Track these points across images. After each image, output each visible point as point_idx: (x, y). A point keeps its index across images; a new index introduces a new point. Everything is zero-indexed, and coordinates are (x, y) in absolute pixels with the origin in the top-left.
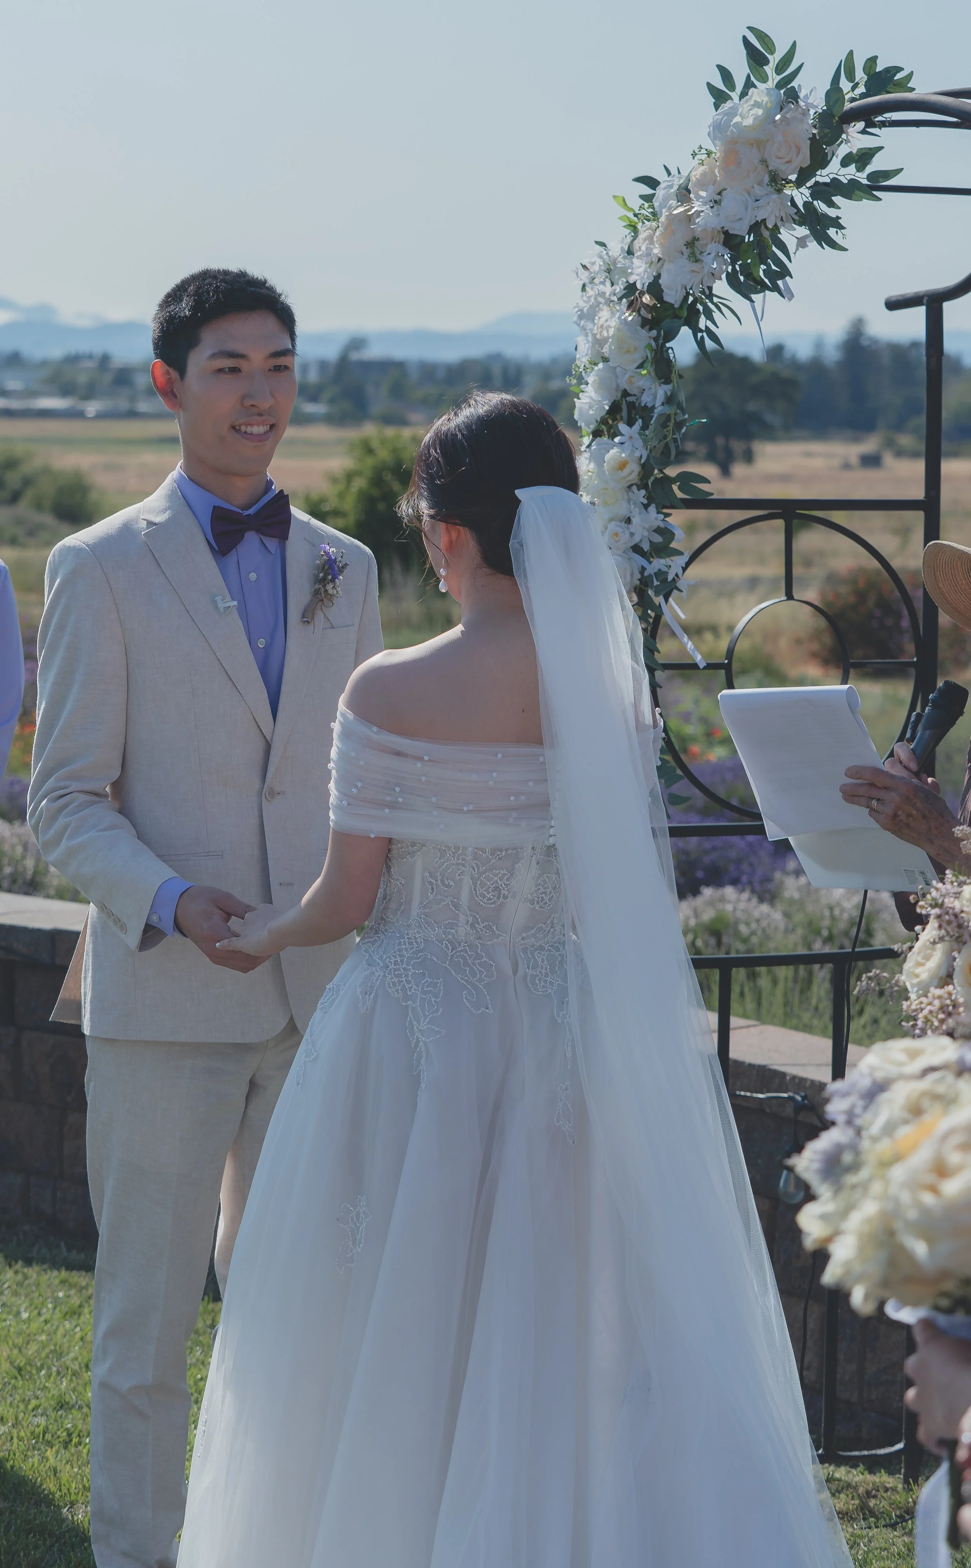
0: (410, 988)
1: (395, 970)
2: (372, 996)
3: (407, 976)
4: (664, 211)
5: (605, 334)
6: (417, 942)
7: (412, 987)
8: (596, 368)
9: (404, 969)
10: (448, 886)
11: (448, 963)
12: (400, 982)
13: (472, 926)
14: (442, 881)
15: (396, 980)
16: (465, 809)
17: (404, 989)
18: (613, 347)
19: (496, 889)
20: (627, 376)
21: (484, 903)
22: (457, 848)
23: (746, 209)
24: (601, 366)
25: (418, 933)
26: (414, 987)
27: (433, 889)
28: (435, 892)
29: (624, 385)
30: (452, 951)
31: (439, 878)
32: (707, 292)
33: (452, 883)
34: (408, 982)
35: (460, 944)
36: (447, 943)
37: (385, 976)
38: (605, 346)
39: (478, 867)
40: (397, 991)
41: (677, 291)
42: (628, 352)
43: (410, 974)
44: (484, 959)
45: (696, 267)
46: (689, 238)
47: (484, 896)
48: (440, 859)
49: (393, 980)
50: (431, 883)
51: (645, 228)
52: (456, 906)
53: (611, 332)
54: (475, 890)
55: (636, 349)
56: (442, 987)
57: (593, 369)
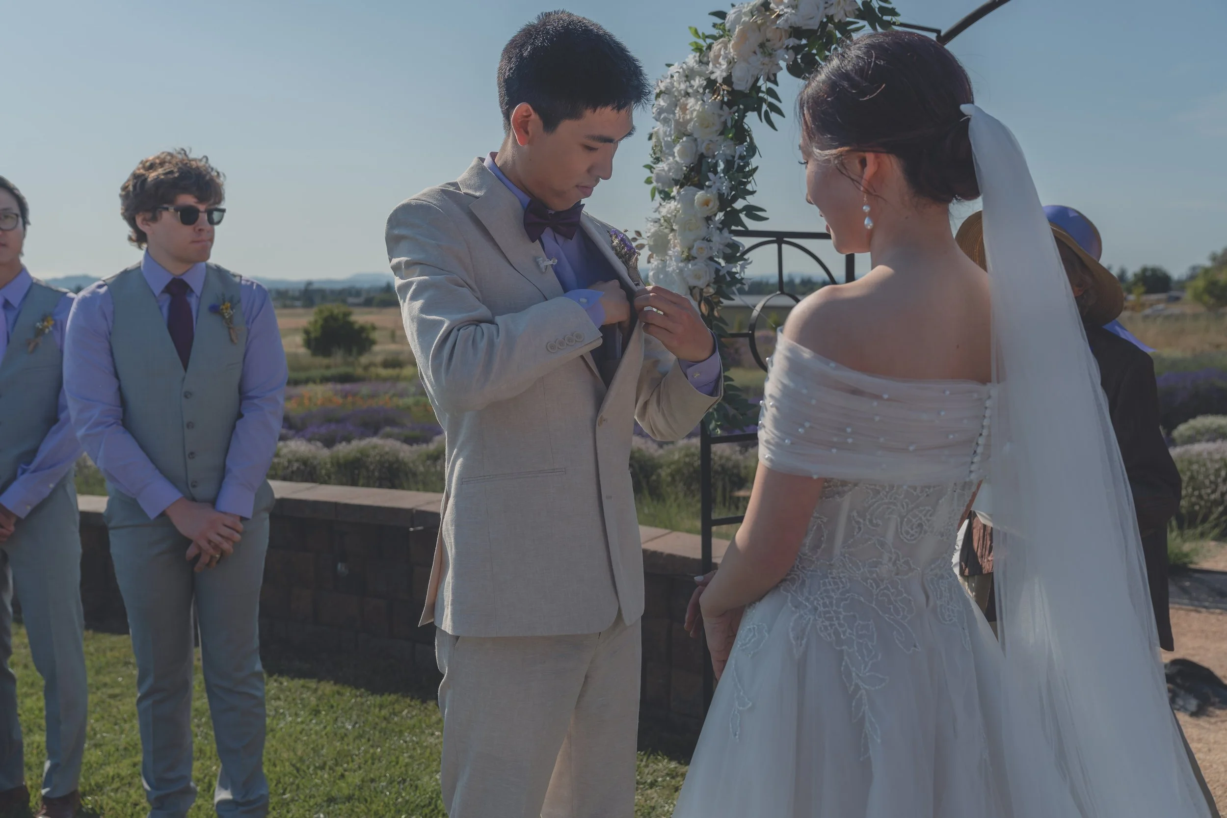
0: (844, 633)
1: (825, 613)
2: (804, 642)
3: (838, 618)
4: (737, 26)
5: (688, 117)
6: (842, 582)
7: (846, 630)
8: (681, 141)
9: (835, 612)
10: (877, 525)
11: (874, 603)
12: (831, 625)
13: (894, 564)
14: (871, 521)
15: (827, 623)
16: (911, 448)
17: (837, 633)
18: (697, 124)
19: (920, 525)
20: (705, 145)
21: (907, 540)
22: (892, 487)
23: (818, 8)
24: (684, 139)
25: (843, 572)
26: (849, 631)
27: (860, 528)
28: (862, 531)
29: (703, 149)
30: (876, 590)
31: (868, 517)
32: (773, 79)
33: (880, 522)
34: (840, 625)
35: (882, 581)
36: (871, 581)
37: (815, 620)
38: (689, 125)
39: (907, 506)
40: (829, 635)
41: (747, 81)
42: (707, 127)
43: (841, 617)
44: (905, 595)
45: (767, 60)
46: (760, 41)
47: (907, 533)
48: (872, 499)
49: (824, 624)
50: (858, 523)
51: (717, 44)
52: (883, 544)
53: (695, 114)
54: (901, 528)
55: (713, 124)
56: (874, 629)
57: (679, 141)
